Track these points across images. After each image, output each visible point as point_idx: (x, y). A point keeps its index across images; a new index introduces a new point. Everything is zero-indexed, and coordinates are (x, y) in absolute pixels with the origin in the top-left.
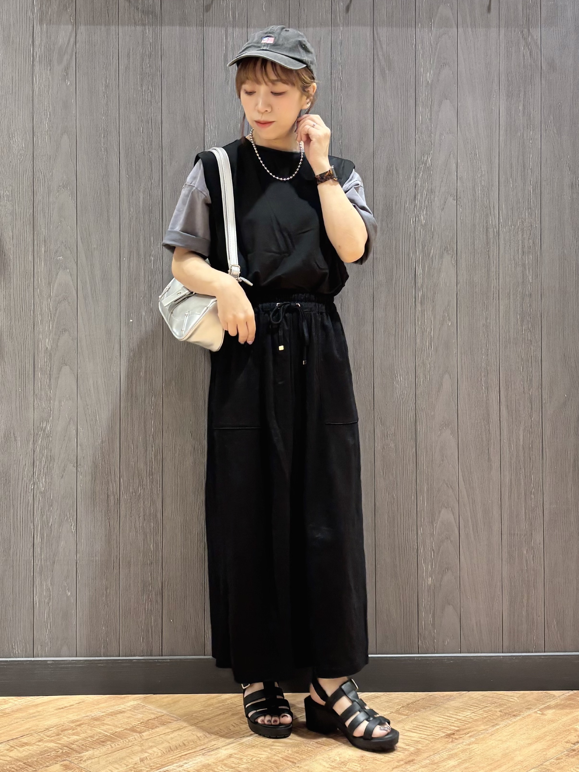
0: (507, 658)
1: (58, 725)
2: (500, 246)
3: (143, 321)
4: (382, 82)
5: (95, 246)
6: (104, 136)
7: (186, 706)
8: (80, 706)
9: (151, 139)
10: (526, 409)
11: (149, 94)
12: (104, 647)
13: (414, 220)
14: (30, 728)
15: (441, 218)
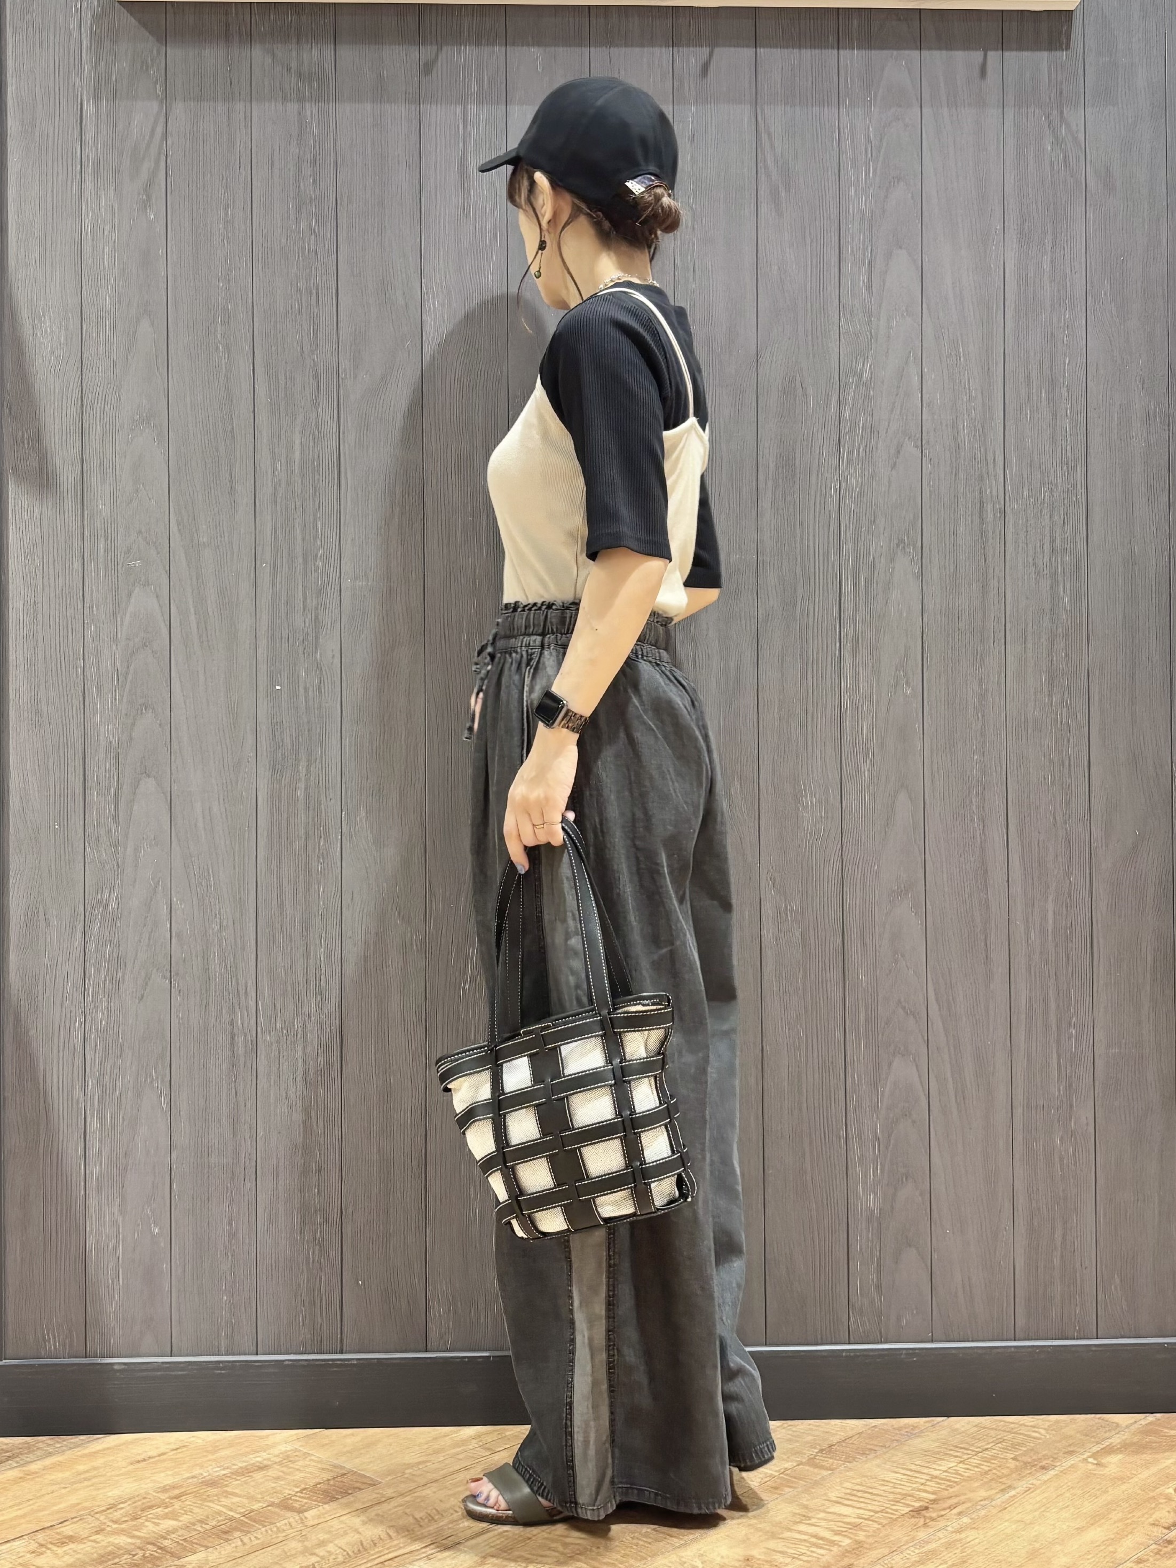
0: (1024, 1350)
1: (134, 1497)
2: (1007, 538)
3: (302, 690)
4: (773, 214)
5: (205, 540)
6: (223, 323)
7: (391, 1454)
8: (180, 1455)
9: (316, 327)
10: (1060, 859)
11: (313, 237)
12: (227, 1336)
13: (838, 487)
14: (78, 1504)
15: (890, 482)
